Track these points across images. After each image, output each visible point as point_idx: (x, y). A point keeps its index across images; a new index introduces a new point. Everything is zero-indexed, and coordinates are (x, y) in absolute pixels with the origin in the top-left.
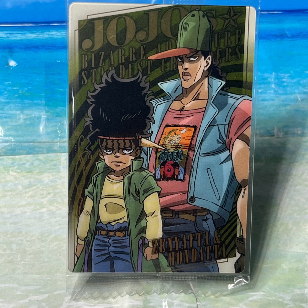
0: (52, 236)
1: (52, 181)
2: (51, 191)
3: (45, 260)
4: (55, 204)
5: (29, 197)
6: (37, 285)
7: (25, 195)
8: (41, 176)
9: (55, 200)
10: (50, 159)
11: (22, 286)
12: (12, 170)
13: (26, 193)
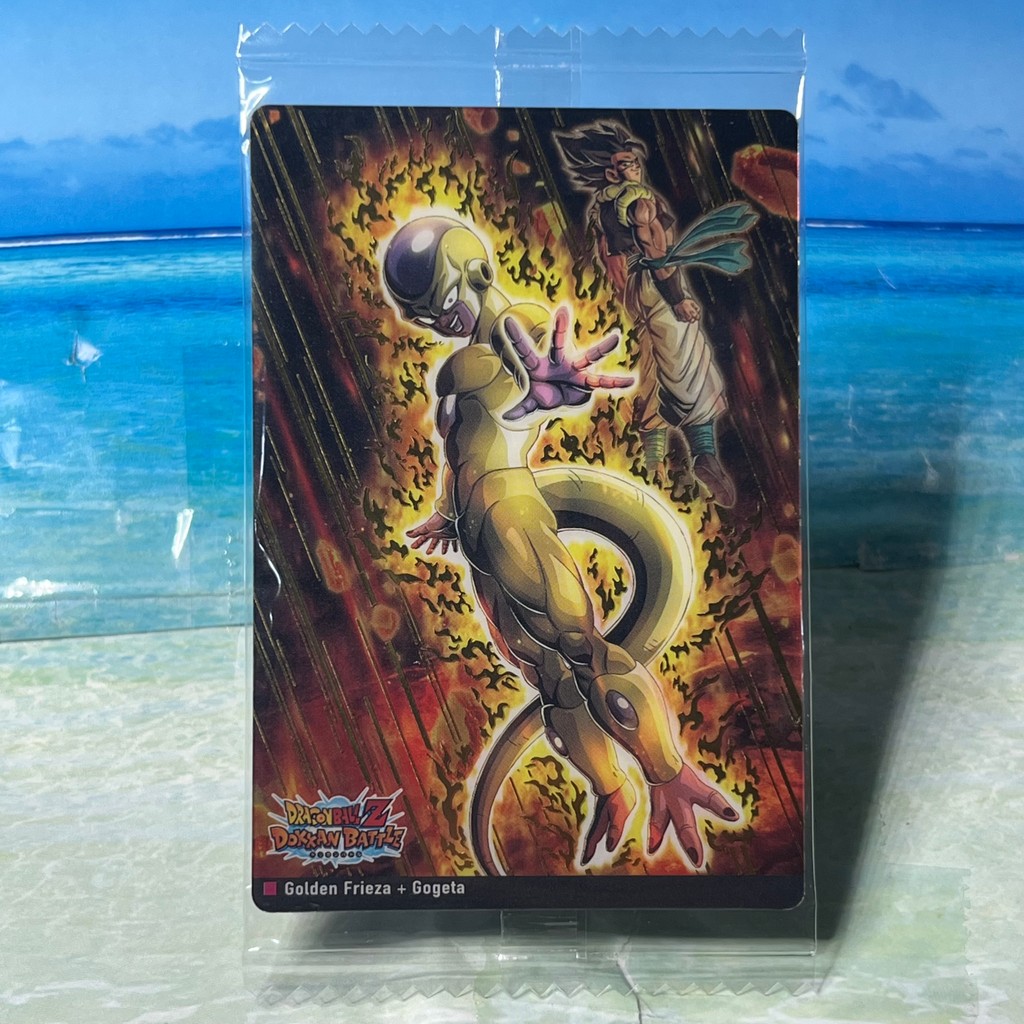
0: (208, 849)
1: (209, 702)
2: (207, 729)
3: (189, 914)
4: (219, 763)
5: (142, 745)
6: (165, 982)
7: (129, 740)
8: (177, 690)
9: (218, 751)
10: (205, 643)
11: (120, 985)
12: (93, 677)
13: (134, 735)
